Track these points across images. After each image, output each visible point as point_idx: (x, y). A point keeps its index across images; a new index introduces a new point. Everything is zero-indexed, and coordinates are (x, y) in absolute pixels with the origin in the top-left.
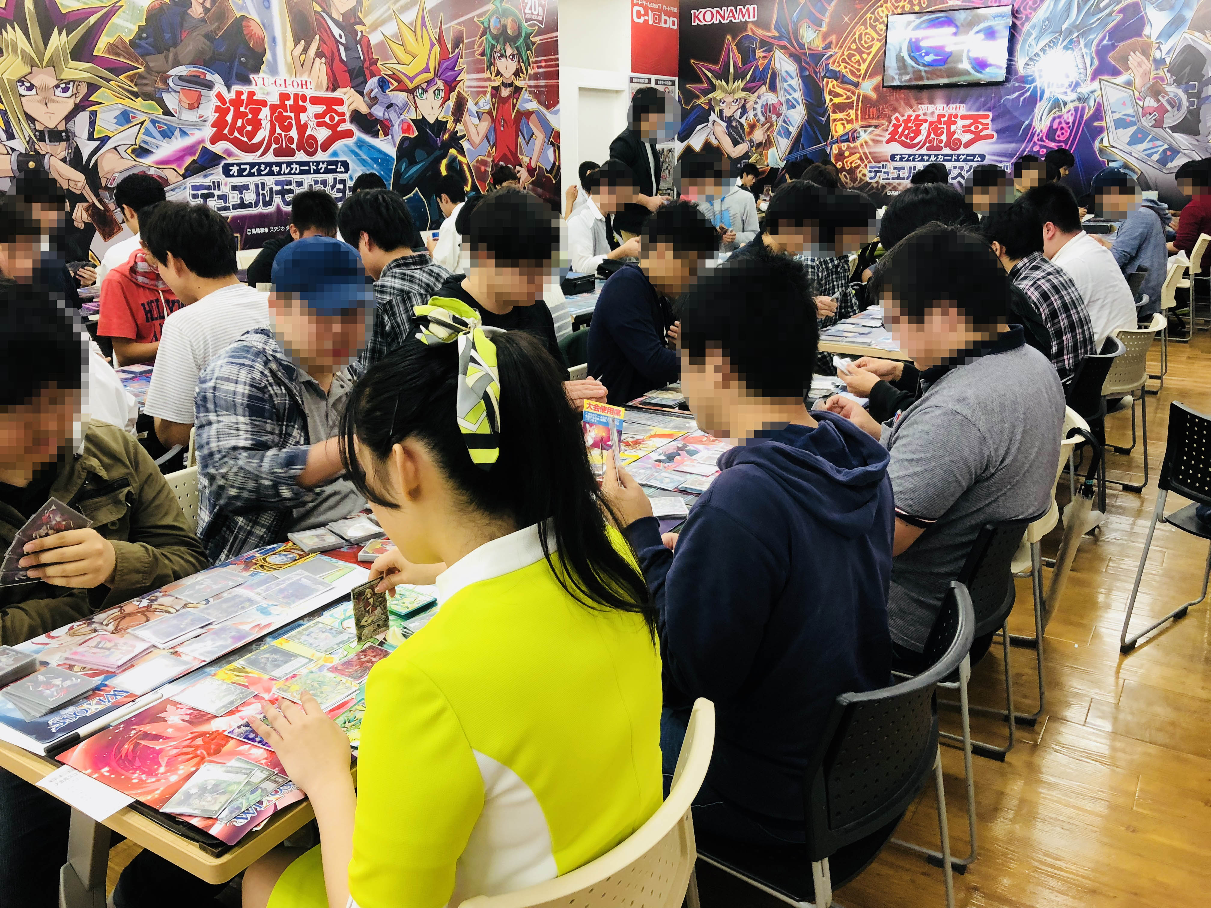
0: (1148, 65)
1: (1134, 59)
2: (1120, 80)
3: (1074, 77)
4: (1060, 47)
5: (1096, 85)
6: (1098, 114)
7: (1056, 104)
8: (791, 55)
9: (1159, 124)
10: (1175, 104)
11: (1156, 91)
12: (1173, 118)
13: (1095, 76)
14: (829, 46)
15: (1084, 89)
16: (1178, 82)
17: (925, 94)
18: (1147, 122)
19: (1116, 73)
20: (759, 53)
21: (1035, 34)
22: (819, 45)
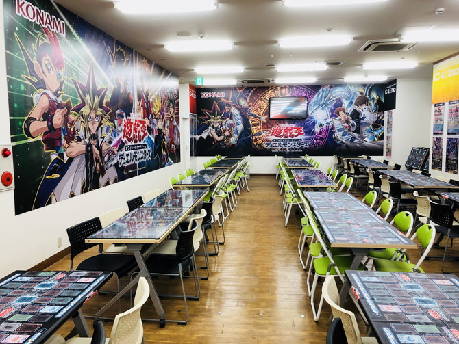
0: (345, 115)
1: (341, 113)
2: (338, 118)
3: (325, 118)
4: (320, 109)
5: (331, 120)
6: (333, 128)
7: (321, 125)
8: (237, 108)
9: (349, 130)
10: (353, 125)
11: (347, 121)
12: (353, 129)
13: (331, 117)
14: (250, 106)
15: (328, 121)
16: (353, 119)
17: (282, 121)
18: (346, 130)
19: (336, 117)
20: (226, 107)
21: (313, 105)
22: (246, 106)
